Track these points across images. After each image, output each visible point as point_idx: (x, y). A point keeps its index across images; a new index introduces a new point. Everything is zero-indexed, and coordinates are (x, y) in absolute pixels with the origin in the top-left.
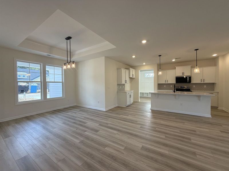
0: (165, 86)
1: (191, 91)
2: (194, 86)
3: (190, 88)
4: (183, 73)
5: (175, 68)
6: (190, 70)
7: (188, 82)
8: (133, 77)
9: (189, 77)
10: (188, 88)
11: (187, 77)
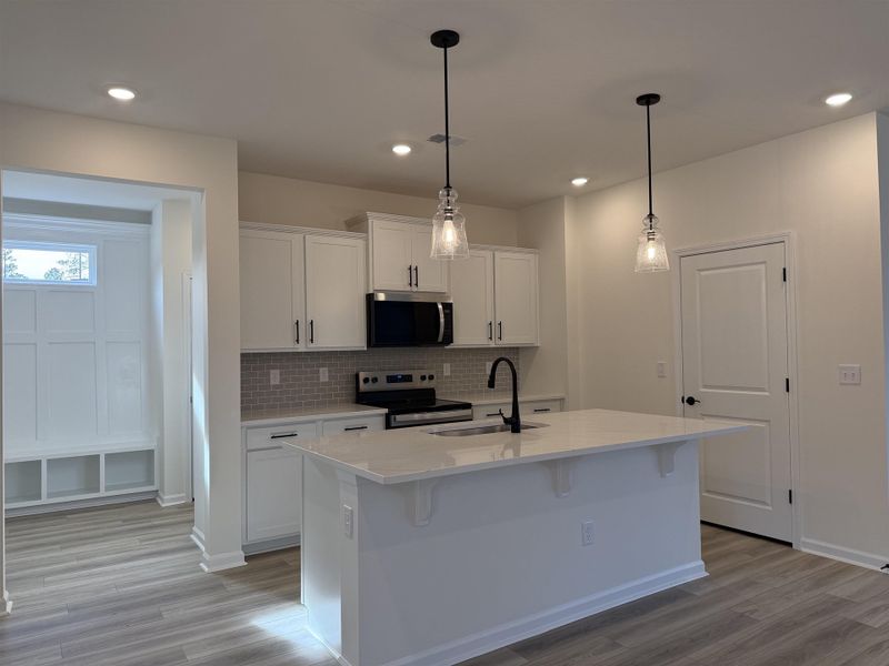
3: (433, 383)
4: (414, 275)
7: (440, 339)
9: (443, 306)
10: (426, 384)
11: (436, 304)
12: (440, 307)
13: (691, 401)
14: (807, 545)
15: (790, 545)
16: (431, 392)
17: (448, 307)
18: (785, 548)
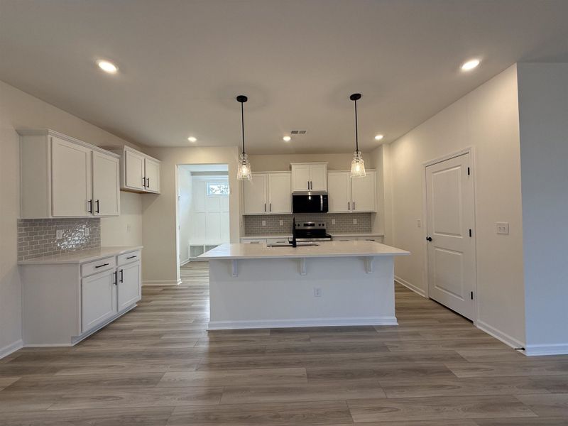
0: (264, 223)
1: (330, 237)
2: (334, 222)
3: (325, 227)
4: (310, 185)
5: (291, 168)
6: (325, 175)
7: (322, 209)
8: (148, 190)
9: (323, 196)
10: (321, 227)
11: (319, 196)
12: (321, 197)
13: (430, 239)
14: (481, 325)
15: (472, 322)
16: (324, 230)
17: (326, 197)
18: (469, 323)
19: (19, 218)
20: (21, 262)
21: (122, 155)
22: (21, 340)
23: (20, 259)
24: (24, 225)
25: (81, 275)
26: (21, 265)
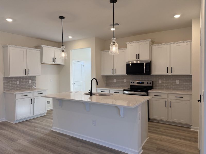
2: (160, 81)
9: (146, 63)
10: (149, 85)
11: (144, 63)
19: (4, 76)
20: (5, 92)
21: (41, 49)
22: (5, 118)
23: (4, 91)
24: (6, 79)
25: (16, 98)
26: (4, 93)
